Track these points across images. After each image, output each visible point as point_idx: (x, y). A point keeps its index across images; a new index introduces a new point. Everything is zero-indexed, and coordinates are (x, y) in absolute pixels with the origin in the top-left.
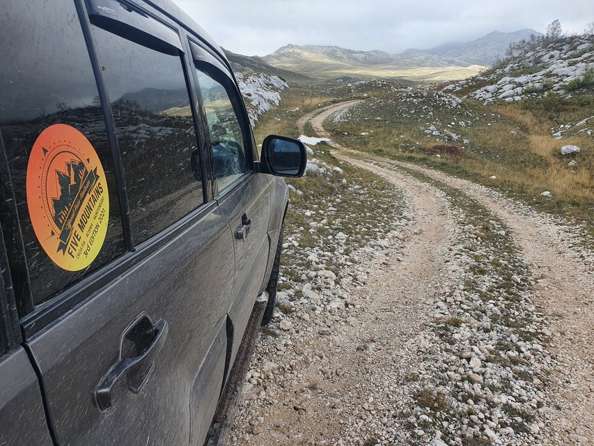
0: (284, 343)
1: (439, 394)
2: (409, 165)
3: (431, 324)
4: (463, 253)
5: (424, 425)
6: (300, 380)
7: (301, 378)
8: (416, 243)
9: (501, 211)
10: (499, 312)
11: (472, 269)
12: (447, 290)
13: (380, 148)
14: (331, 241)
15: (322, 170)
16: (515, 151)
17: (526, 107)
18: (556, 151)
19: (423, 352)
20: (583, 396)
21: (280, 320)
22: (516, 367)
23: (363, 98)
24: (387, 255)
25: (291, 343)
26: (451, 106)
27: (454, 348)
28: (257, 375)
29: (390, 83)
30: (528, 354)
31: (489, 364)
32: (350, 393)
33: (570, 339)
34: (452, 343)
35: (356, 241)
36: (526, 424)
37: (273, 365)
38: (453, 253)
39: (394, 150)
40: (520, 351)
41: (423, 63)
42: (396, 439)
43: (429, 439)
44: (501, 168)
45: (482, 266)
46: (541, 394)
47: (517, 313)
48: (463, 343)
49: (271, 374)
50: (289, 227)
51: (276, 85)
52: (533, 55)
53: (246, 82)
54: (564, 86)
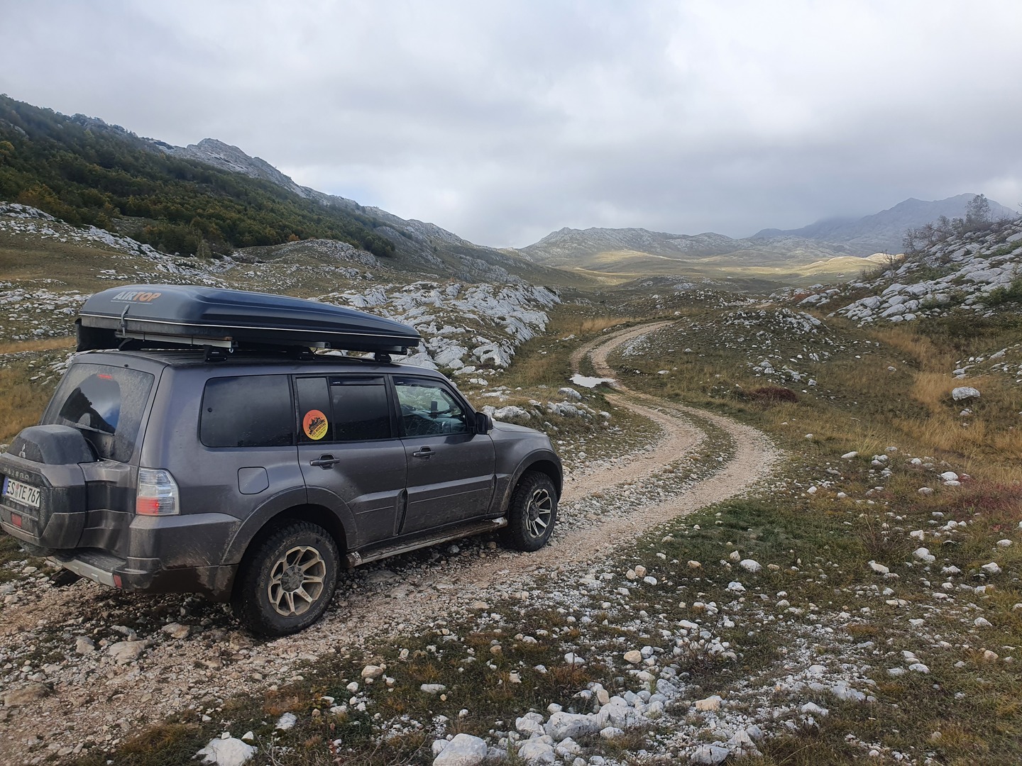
13: (678, 391)
15: (581, 412)
17: (922, 329)
18: (946, 394)
23: (673, 319)
26: (801, 331)
29: (719, 293)
39: (699, 395)
51: (541, 300)
52: (941, 250)
53: (498, 298)
54: (981, 298)
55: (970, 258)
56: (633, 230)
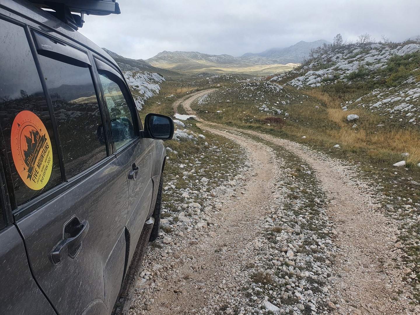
0: (166, 252)
1: (267, 274)
2: (250, 132)
3: (263, 232)
4: (284, 187)
5: (258, 294)
6: (177, 274)
7: (178, 273)
8: (253, 182)
9: (309, 159)
10: (306, 222)
11: (289, 196)
12: (273, 210)
13: (230, 121)
14: (198, 184)
15: (190, 137)
16: (319, 119)
17: (324, 90)
18: (344, 118)
19: (257, 250)
20: (355, 268)
21: (164, 237)
22: (315, 255)
23: (218, 87)
24: (234, 190)
25: (171, 251)
26: (276, 91)
27: (277, 246)
28: (148, 273)
29: (235, 76)
30: (323, 246)
31: (299, 254)
32: (210, 279)
33: (348, 235)
34: (275, 243)
35: (214, 183)
36: (320, 287)
37: (159, 266)
38: (277, 187)
39: (239, 122)
40: (318, 245)
41: (256, 62)
42: (240, 303)
43: (260, 301)
44: (310, 131)
45: (295, 194)
46: (330, 269)
47: (317, 222)
48: (283, 242)
49: (158, 272)
50: (169, 176)
51: (156, 79)
52: (326, 57)
53: (135, 78)
54: (346, 76)
55: (339, 60)
56: (194, 52)
